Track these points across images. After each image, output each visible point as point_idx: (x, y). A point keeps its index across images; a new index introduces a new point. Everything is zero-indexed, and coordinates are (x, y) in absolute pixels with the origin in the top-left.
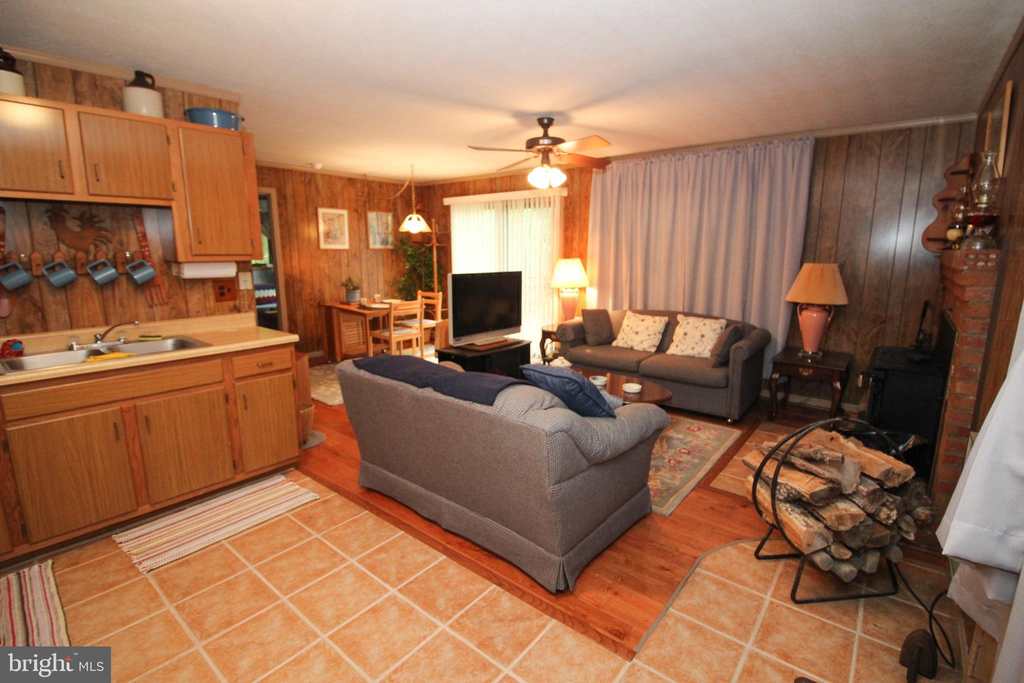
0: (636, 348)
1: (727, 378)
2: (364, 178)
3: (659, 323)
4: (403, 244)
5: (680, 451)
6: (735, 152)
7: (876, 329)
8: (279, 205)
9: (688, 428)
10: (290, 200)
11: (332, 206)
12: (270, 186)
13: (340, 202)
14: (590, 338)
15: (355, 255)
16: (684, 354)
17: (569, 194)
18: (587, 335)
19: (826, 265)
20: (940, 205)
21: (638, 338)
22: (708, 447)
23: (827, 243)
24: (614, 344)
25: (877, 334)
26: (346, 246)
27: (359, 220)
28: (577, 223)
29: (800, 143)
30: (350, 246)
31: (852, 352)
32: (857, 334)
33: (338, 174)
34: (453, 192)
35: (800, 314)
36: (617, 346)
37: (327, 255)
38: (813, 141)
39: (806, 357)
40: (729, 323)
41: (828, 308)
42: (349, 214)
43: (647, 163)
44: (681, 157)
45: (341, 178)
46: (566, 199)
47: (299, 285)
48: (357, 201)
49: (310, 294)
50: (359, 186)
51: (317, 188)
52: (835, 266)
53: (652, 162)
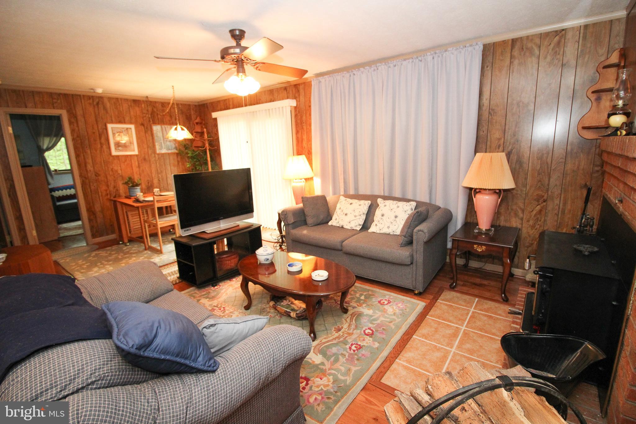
0: (345, 227)
1: (412, 256)
2: (147, 99)
3: (364, 205)
4: (186, 149)
5: (364, 331)
6: (417, 60)
7: (538, 208)
8: (70, 123)
9: (379, 302)
10: (81, 119)
11: (120, 122)
12: (61, 108)
13: (127, 119)
14: (310, 221)
15: (145, 159)
16: (381, 232)
17: (297, 105)
18: (307, 217)
19: (495, 154)
20: (593, 97)
21: (347, 219)
22: (391, 325)
23: (496, 134)
24: (330, 223)
25: (540, 211)
26: (136, 152)
27: (146, 132)
28: (305, 127)
29: (470, 49)
30: (139, 151)
31: (519, 226)
32: (523, 211)
33: (124, 97)
34: (219, 108)
35: (475, 197)
36: (332, 225)
37: (119, 160)
38: (482, 47)
39: (480, 233)
40: (419, 204)
41: (497, 191)
42: (136, 128)
43: (350, 76)
44: (375, 68)
45: (126, 100)
46: (295, 108)
47: (95, 184)
48: (143, 117)
49: (106, 190)
50: (143, 105)
51: (105, 109)
52: (503, 155)
53: (354, 74)
